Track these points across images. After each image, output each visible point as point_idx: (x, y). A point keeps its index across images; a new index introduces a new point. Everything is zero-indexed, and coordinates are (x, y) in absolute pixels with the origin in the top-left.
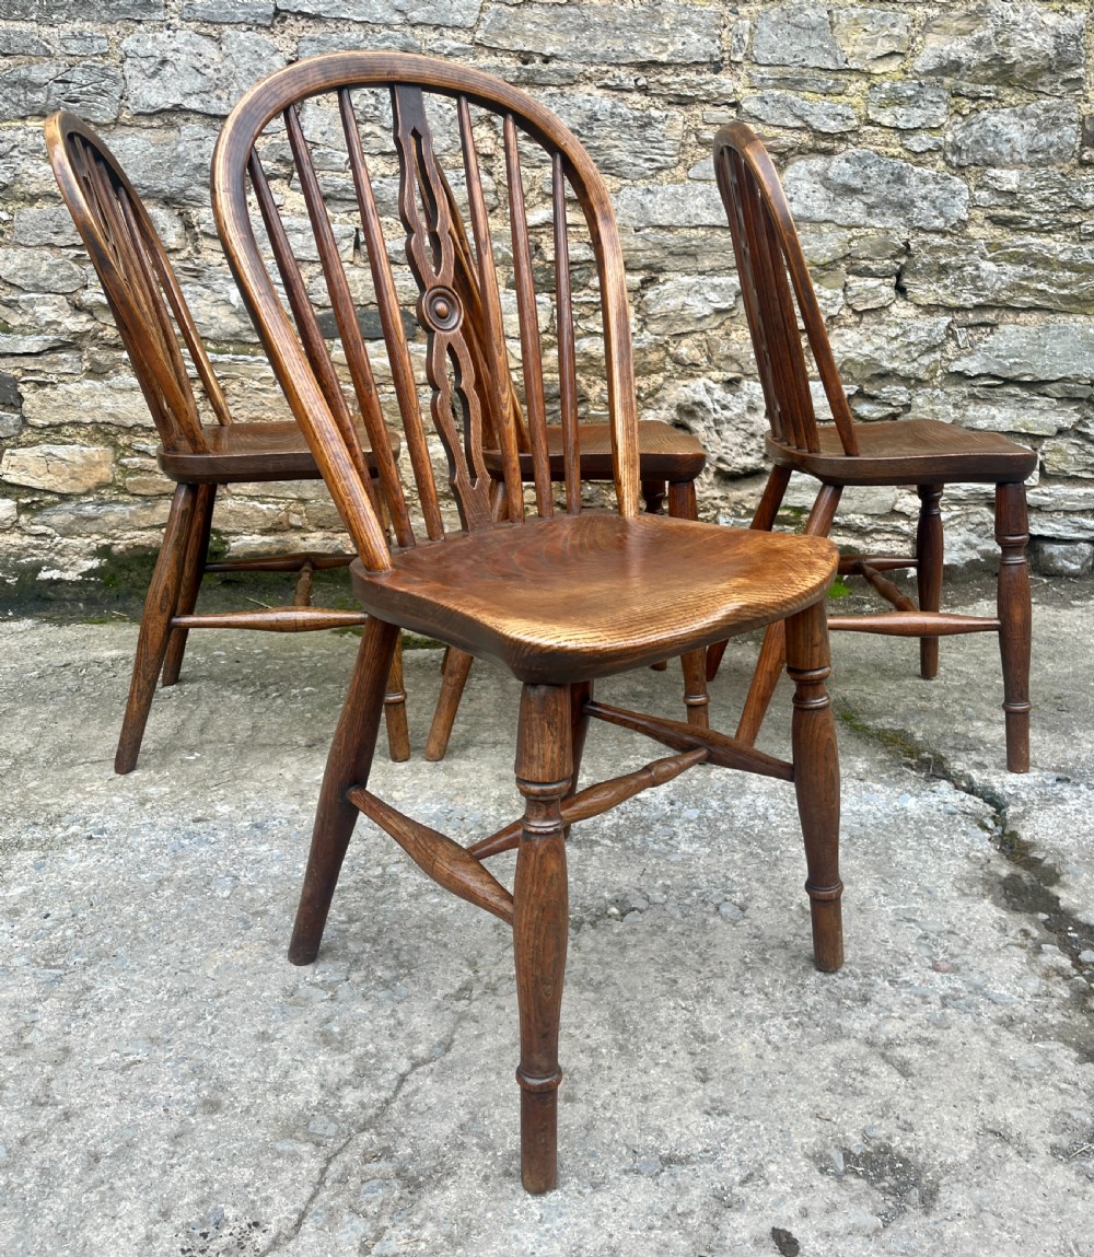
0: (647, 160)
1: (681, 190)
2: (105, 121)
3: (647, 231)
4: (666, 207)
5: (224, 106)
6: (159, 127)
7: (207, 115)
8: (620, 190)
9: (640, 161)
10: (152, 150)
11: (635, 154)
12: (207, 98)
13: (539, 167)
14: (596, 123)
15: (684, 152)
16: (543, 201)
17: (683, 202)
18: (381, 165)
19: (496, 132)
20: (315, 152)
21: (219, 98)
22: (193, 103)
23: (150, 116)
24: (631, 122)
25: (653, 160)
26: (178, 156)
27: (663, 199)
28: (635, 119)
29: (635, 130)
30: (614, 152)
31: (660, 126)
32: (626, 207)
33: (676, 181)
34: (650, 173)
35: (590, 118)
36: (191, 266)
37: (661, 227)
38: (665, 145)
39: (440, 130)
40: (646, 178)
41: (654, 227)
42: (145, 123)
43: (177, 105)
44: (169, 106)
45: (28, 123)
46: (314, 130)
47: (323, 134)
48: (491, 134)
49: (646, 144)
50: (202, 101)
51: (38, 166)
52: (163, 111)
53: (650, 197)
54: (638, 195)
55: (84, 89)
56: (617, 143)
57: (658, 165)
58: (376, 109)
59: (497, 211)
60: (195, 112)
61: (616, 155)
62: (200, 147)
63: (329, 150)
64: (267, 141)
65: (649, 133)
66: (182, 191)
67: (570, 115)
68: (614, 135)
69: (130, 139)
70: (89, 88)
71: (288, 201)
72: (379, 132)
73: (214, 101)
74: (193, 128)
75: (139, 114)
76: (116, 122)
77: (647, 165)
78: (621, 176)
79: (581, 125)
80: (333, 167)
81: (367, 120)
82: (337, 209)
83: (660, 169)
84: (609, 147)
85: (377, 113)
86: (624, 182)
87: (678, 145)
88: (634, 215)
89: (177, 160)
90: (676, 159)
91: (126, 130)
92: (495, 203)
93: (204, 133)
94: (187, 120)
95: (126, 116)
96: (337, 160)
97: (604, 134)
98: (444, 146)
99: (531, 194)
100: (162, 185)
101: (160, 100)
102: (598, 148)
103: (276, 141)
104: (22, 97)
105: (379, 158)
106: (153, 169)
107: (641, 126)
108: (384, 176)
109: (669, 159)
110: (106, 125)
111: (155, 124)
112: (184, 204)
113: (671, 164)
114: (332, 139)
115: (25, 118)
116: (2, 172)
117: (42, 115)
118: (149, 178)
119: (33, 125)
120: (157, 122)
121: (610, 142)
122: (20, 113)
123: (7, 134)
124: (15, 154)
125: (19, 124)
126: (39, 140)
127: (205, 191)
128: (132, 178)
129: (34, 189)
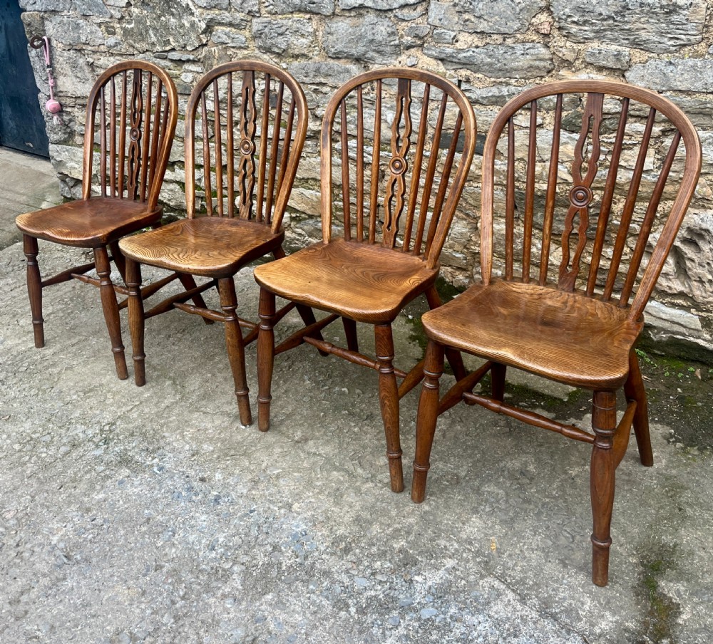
0: (671, 38)
1: (699, 64)
2: (328, 14)
3: (668, 93)
4: (686, 76)
5: (385, 5)
6: (355, 16)
7: (377, 10)
8: (647, 61)
9: (666, 39)
10: (350, 30)
11: (661, 34)
13: (584, 43)
14: (628, 12)
15: (707, 32)
16: (586, 67)
17: (701, 73)
18: (476, 39)
19: (553, 18)
20: (435, 32)
23: (350, 10)
24: (658, 10)
25: (678, 39)
26: (362, 35)
27: (683, 70)
28: (662, 7)
29: (662, 16)
30: (643, 33)
31: (685, 12)
32: (651, 74)
33: (697, 55)
34: (674, 48)
35: (624, 7)
36: (369, 98)
37: (680, 91)
38: (689, 26)
39: (513, 17)
40: (670, 52)
41: (675, 91)
42: (347, 14)
43: (362, 5)
44: (357, 5)
45: (293, 15)
46: (435, 18)
47: (440, 20)
48: (550, 19)
49: (671, 26)
50: (374, 2)
51: (298, 40)
52: (355, 8)
53: (672, 67)
54: (662, 65)
56: (645, 26)
57: (682, 42)
58: (470, 4)
59: (554, 72)
60: (370, 8)
61: (644, 35)
62: (373, 29)
63: (443, 31)
64: (408, 24)
65: (674, 18)
66: (364, 55)
67: (607, 5)
68: (642, 20)
69: (340, 23)
71: (420, 62)
72: (473, 19)
73: (380, 1)
74: (371, 17)
75: (343, 10)
76: (334, 14)
77: (672, 42)
78: (648, 51)
79: (616, 13)
80: (445, 41)
81: (465, 12)
82: (449, 67)
83: (684, 45)
84: (638, 30)
85: (471, 7)
86: (651, 55)
87: (701, 27)
88: (658, 81)
89: (361, 37)
90: (699, 37)
91: (338, 18)
92: (550, 68)
93: (376, 20)
94: (368, 12)
95: (337, 11)
96: (447, 37)
97: (633, 19)
98: (515, 28)
99: (577, 62)
100: (354, 52)
102: (629, 30)
103: (414, 25)
105: (474, 35)
106: (349, 42)
107: (667, 13)
108: (477, 47)
109: (692, 38)
111: (352, 15)
112: (366, 62)
113: (693, 41)
114: (446, 23)
115: (292, 13)
116: (281, 43)
117: (300, 11)
118: (347, 47)
119: (296, 16)
120: (353, 14)
121: (639, 25)
122: (290, 10)
123: (285, 22)
124: (287, 33)
125: (290, 16)
126: (299, 25)
127: (376, 55)
128: (339, 47)
129: (296, 52)
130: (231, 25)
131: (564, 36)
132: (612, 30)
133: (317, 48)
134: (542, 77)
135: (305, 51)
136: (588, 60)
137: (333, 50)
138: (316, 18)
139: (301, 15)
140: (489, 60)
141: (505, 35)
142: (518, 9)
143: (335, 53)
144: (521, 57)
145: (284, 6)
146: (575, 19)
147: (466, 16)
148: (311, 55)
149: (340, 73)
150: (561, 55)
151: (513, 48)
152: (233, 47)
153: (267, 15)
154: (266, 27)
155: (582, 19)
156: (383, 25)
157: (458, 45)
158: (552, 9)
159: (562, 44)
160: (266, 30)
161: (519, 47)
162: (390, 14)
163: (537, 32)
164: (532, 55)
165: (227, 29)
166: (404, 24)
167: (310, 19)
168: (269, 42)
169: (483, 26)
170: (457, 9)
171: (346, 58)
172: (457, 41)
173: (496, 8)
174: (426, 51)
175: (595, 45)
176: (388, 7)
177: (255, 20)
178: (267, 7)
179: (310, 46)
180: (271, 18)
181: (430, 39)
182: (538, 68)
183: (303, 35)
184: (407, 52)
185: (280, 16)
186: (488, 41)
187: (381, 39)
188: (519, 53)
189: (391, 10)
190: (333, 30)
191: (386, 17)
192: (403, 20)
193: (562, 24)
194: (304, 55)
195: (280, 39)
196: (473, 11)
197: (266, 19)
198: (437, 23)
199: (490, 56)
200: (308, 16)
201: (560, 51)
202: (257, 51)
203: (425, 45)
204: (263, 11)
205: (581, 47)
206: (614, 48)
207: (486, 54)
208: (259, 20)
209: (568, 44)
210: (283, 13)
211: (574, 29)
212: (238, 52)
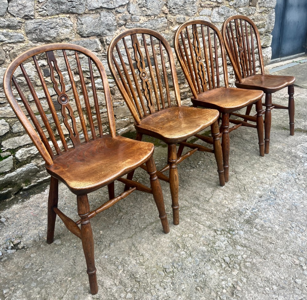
0: (193, 11)
2: (82, 13)
10: (93, 21)
12: (108, 4)
13: (175, 15)
15: (198, 9)
16: (176, 24)
18: (146, 18)
19: (167, 7)
20: (133, 17)
21: (111, 3)
22: (105, 6)
23: (92, 10)
24: (191, 2)
26: (102, 22)
31: (195, 3)
33: (198, 16)
35: (185, 2)
36: (104, 54)
38: (196, 7)
39: (158, 8)
40: (193, 16)
42: (91, 12)
43: (101, 6)
44: (99, 7)
45: (59, 16)
46: (132, 11)
47: (134, 11)
49: (193, 8)
50: (107, 5)
52: (97, 8)
55: (77, 3)
58: (146, 3)
59: (167, 28)
60: (105, 8)
61: (189, 11)
62: (106, 18)
63: (136, 16)
64: (122, 15)
66: (103, 32)
67: (181, 2)
69: (87, 18)
70: (78, 3)
72: (146, 10)
73: (110, 4)
74: (104, 13)
76: (84, 13)
80: (136, 20)
81: (144, 7)
83: (195, 13)
85: (146, 4)
86: (190, 17)
87: (198, 7)
90: (197, 11)
91: (86, 15)
92: (167, 26)
93: (106, 14)
95: (87, 11)
96: (137, 18)
98: (158, 12)
99: (174, 23)
101: (97, 5)
102: (186, 10)
103: (124, 15)
104: (58, 7)
106: (96, 26)
108: (146, 22)
110: (81, 14)
112: (102, 36)
114: (136, 13)
115: (58, 14)
116: (53, 33)
117: (64, 13)
118: (94, 30)
119: (61, 16)
120: (94, 12)
121: (188, 8)
122: (57, 12)
123: (54, 20)
124: (57, 26)
125: (57, 16)
126: (64, 21)
127: (108, 32)
128: (89, 30)
129: (63, 37)
130: (9, 27)
131: (171, 14)
132: (182, 10)
133: (74, 34)
134: (164, 30)
135: (68, 36)
136: (177, 21)
137: (86, 32)
138: (72, 16)
139: (64, 15)
140: (151, 26)
141: (155, 15)
142: (160, 4)
143: (88, 34)
144: (160, 23)
145: (53, 10)
146: (174, 7)
147: (143, 9)
148: (70, 38)
149: (90, 44)
150: (171, 21)
151: (158, 20)
152: (10, 43)
153: (39, 17)
154: (40, 25)
155: (176, 7)
156: (110, 16)
157: (140, 21)
158: (167, 4)
159: (170, 17)
160: (41, 27)
161: (159, 19)
162: (114, 11)
163: (164, 13)
164: (164, 22)
165: (5, 31)
166: (119, 15)
167: (69, 17)
168: (43, 34)
169: (149, 12)
170: (140, 6)
171: (94, 35)
172: (140, 20)
173: (154, 5)
174: (128, 27)
175: (178, 15)
176: (114, 7)
177: (28, 22)
178: (40, 12)
179: (71, 33)
180: (42, 19)
181: (129, 21)
182: (164, 27)
183: (67, 27)
184: (120, 28)
185: (49, 17)
186: (149, 18)
187: (111, 23)
188: (160, 22)
189: (114, 8)
190: (83, 22)
191: (111, 12)
192: (120, 13)
193: (171, 9)
194: (67, 39)
195: (52, 31)
196: (147, 6)
197: (39, 20)
198: (133, 13)
199: (151, 24)
200: (68, 15)
201: (170, 19)
202: (31, 42)
203: (127, 23)
204: (37, 15)
205: (175, 17)
206: (182, 16)
207: (150, 24)
208: (33, 21)
209: (172, 16)
210: (52, 15)
211: (174, 11)
212: (14, 45)
